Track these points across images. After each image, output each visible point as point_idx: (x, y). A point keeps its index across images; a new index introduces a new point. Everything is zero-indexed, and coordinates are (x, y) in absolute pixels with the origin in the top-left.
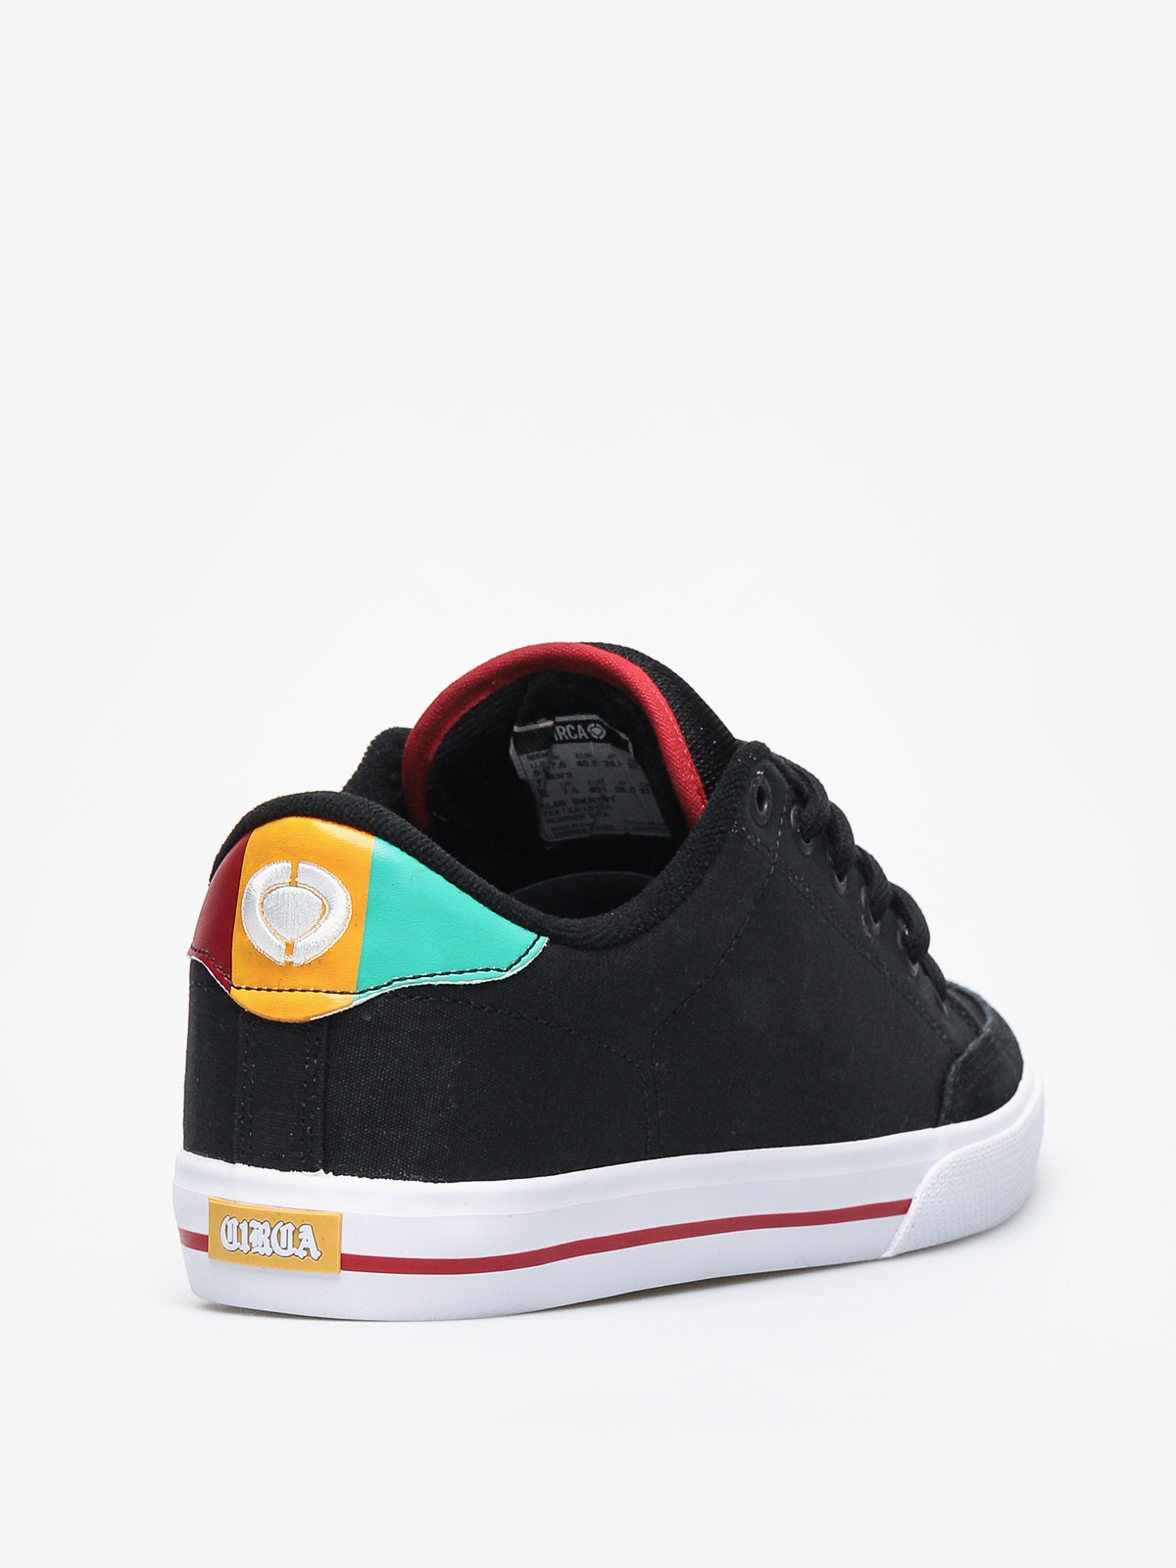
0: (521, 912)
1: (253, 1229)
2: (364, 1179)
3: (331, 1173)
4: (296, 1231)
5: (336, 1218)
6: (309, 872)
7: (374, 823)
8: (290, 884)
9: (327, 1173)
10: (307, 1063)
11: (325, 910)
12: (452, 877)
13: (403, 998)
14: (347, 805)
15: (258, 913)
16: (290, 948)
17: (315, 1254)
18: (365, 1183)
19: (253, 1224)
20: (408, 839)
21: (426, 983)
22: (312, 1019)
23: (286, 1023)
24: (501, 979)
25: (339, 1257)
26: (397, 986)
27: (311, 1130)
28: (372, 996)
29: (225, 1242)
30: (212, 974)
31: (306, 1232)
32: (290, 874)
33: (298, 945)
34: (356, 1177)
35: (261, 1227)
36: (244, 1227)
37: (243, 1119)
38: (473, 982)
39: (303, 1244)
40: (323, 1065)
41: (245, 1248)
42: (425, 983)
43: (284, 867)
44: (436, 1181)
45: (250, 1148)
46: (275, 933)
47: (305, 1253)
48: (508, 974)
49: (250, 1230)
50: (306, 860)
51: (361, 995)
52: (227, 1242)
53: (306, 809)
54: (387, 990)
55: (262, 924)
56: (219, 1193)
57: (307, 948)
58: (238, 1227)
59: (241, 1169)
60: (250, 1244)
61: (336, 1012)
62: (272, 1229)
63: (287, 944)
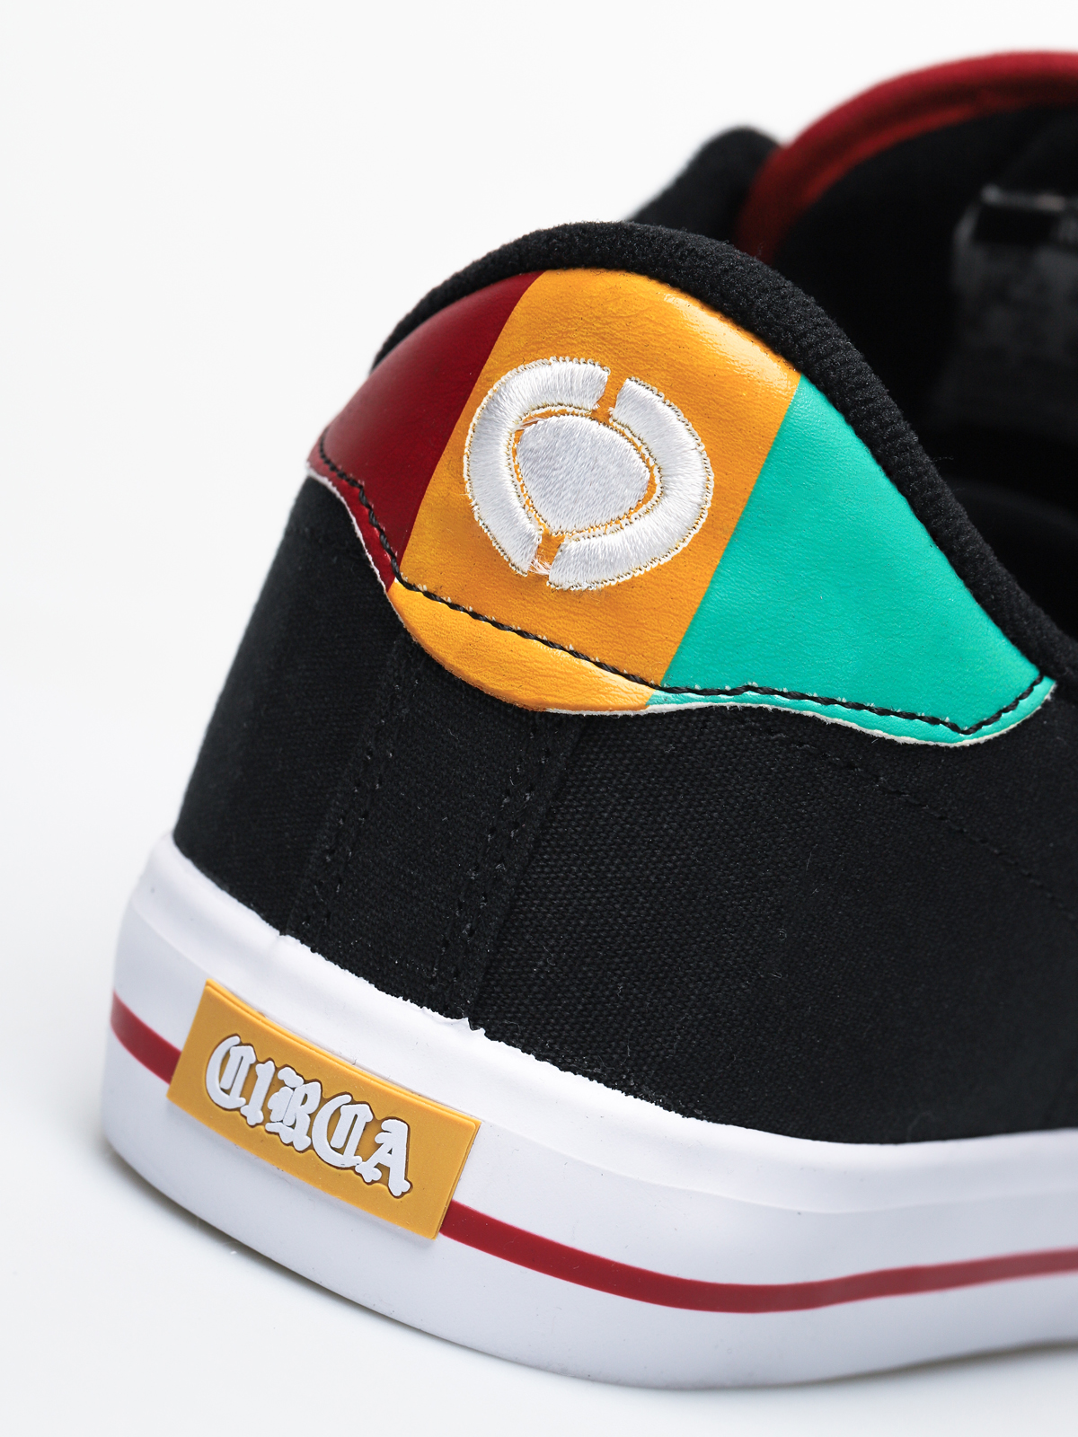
0: (1027, 618)
1: (283, 1084)
2: (546, 1065)
3: (482, 1031)
4: (374, 1126)
5: (467, 1128)
6: (643, 405)
7: (810, 346)
8: (594, 416)
9: (474, 1026)
10: (508, 793)
11: (650, 494)
12: (924, 510)
13: (753, 730)
14: (765, 291)
15: (502, 450)
16: (550, 546)
17: (398, 1184)
18: (547, 1071)
19: (286, 1074)
20: (867, 401)
21: (810, 714)
22: (552, 710)
23: (493, 699)
24: (952, 745)
25: (444, 1207)
26: (751, 699)
27: (471, 932)
28: (694, 705)
29: (213, 1085)
30: (360, 534)
31: (394, 1134)
32: (599, 394)
33: (571, 546)
34: (532, 1057)
35: (302, 1089)
36: (265, 1072)
37: (331, 852)
38: (902, 739)
39: (379, 1158)
40: (541, 809)
41: (254, 1115)
42: (806, 713)
43: (591, 377)
44: (686, 1113)
45: (328, 916)
46: (529, 505)
47: (378, 1174)
48: (968, 741)
49: (276, 1084)
50: (644, 377)
51: (670, 695)
52: (219, 1084)
53: (678, 268)
54: (727, 701)
55: (506, 474)
56: (236, 982)
57: (587, 560)
58: (252, 1067)
59: (294, 952)
60: (267, 1112)
61: (607, 713)
62: (323, 1101)
63: (547, 537)
